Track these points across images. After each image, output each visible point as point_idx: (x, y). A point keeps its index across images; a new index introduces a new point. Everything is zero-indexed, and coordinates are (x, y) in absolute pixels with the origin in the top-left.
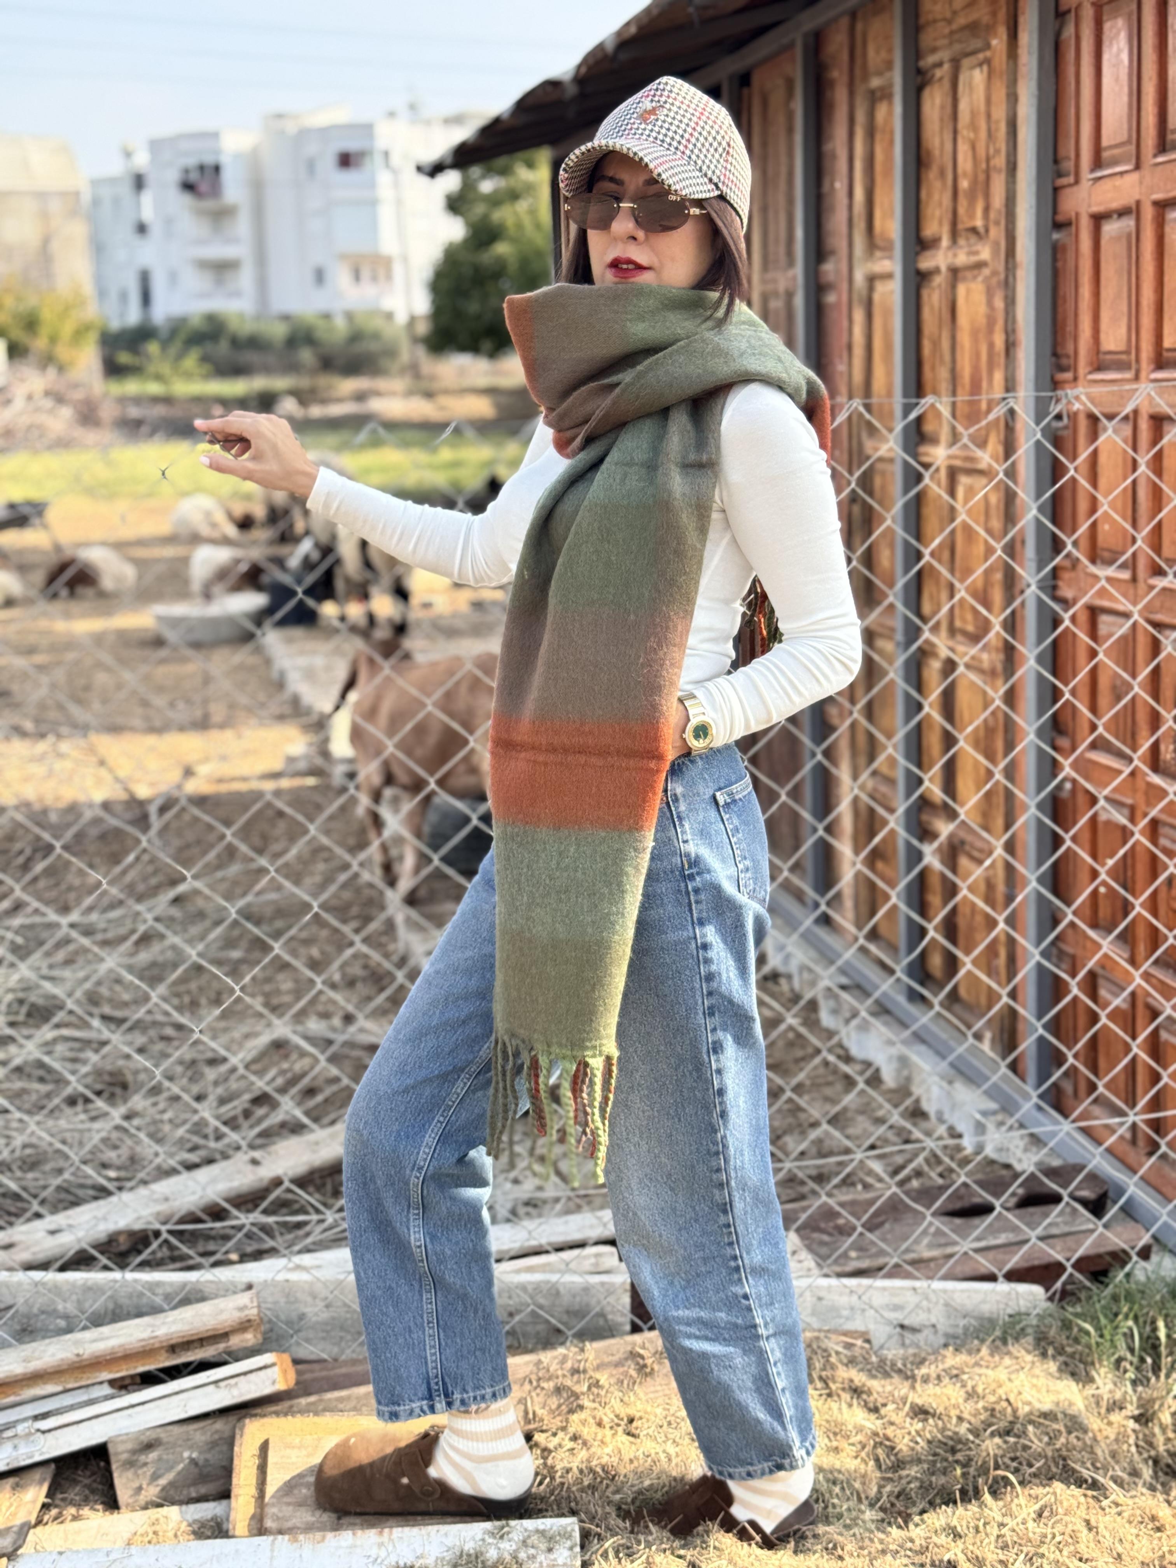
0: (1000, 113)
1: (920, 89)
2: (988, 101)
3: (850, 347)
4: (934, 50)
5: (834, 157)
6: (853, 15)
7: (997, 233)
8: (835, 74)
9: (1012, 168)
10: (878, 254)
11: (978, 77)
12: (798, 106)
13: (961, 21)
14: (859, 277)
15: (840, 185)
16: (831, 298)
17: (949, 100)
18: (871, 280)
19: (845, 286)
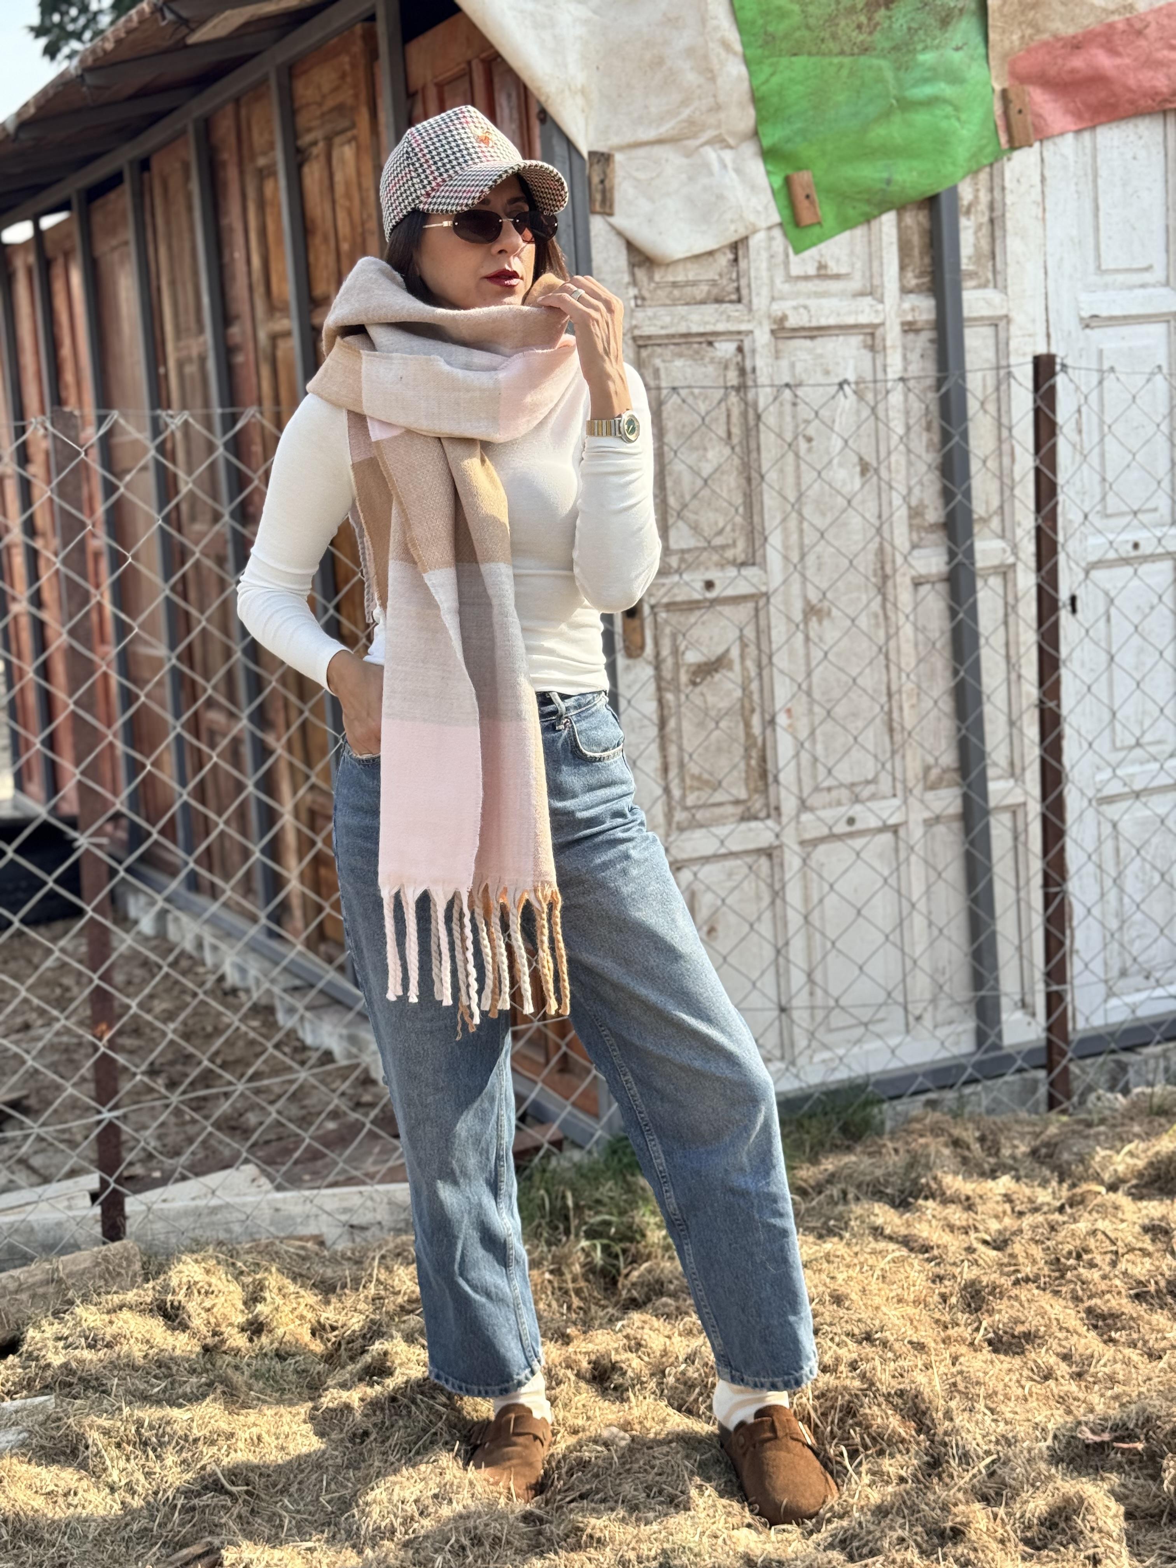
1: (300, 166)
2: (359, 173)
3: (260, 401)
4: (309, 130)
5: (231, 229)
6: (237, 101)
8: (225, 156)
10: (278, 315)
11: (349, 154)
12: (195, 186)
13: (330, 103)
14: (263, 336)
15: (239, 255)
16: (240, 359)
17: (326, 174)
18: (274, 338)
19: (250, 346)
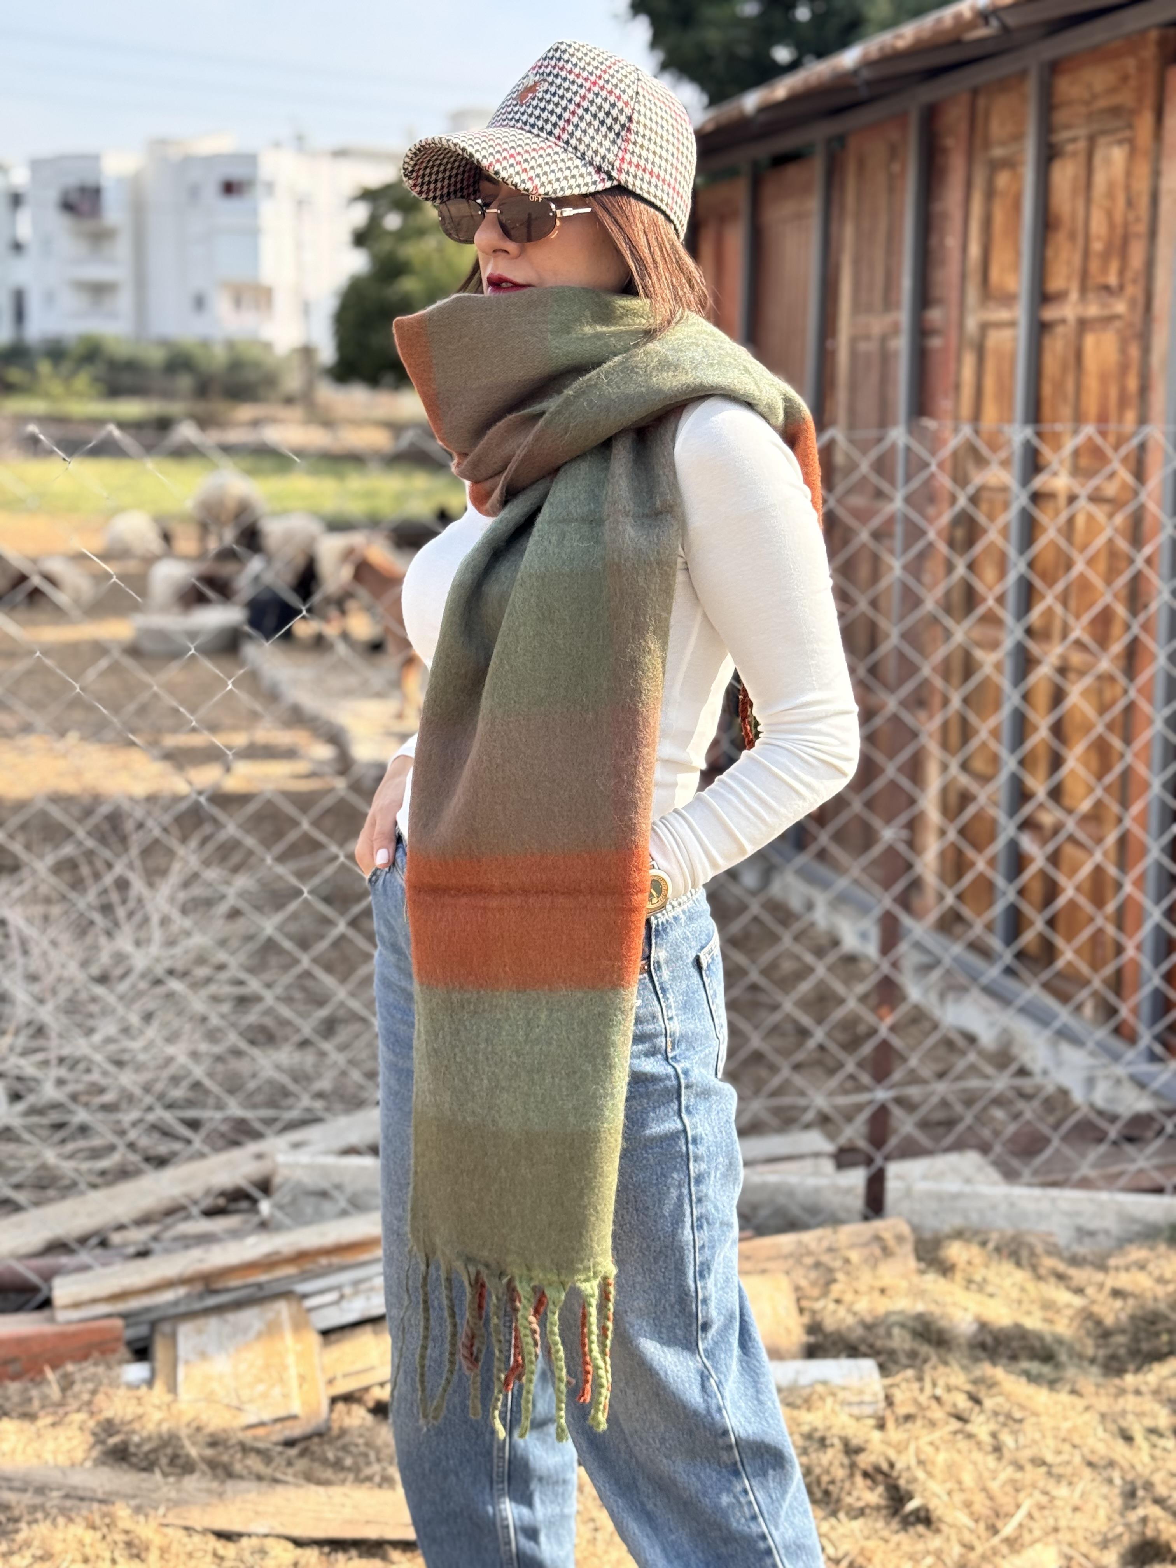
0: (1142, 185)
1: (1052, 160)
2: (1129, 174)
3: (957, 387)
4: (1068, 127)
5: (946, 215)
6: (975, 92)
7: (1133, 290)
8: (950, 142)
9: (1153, 234)
10: (995, 304)
11: (1118, 155)
12: (910, 170)
13: (1102, 103)
14: (972, 324)
15: (952, 242)
16: (936, 342)
17: (1083, 172)
18: (984, 327)
19: (954, 331)
